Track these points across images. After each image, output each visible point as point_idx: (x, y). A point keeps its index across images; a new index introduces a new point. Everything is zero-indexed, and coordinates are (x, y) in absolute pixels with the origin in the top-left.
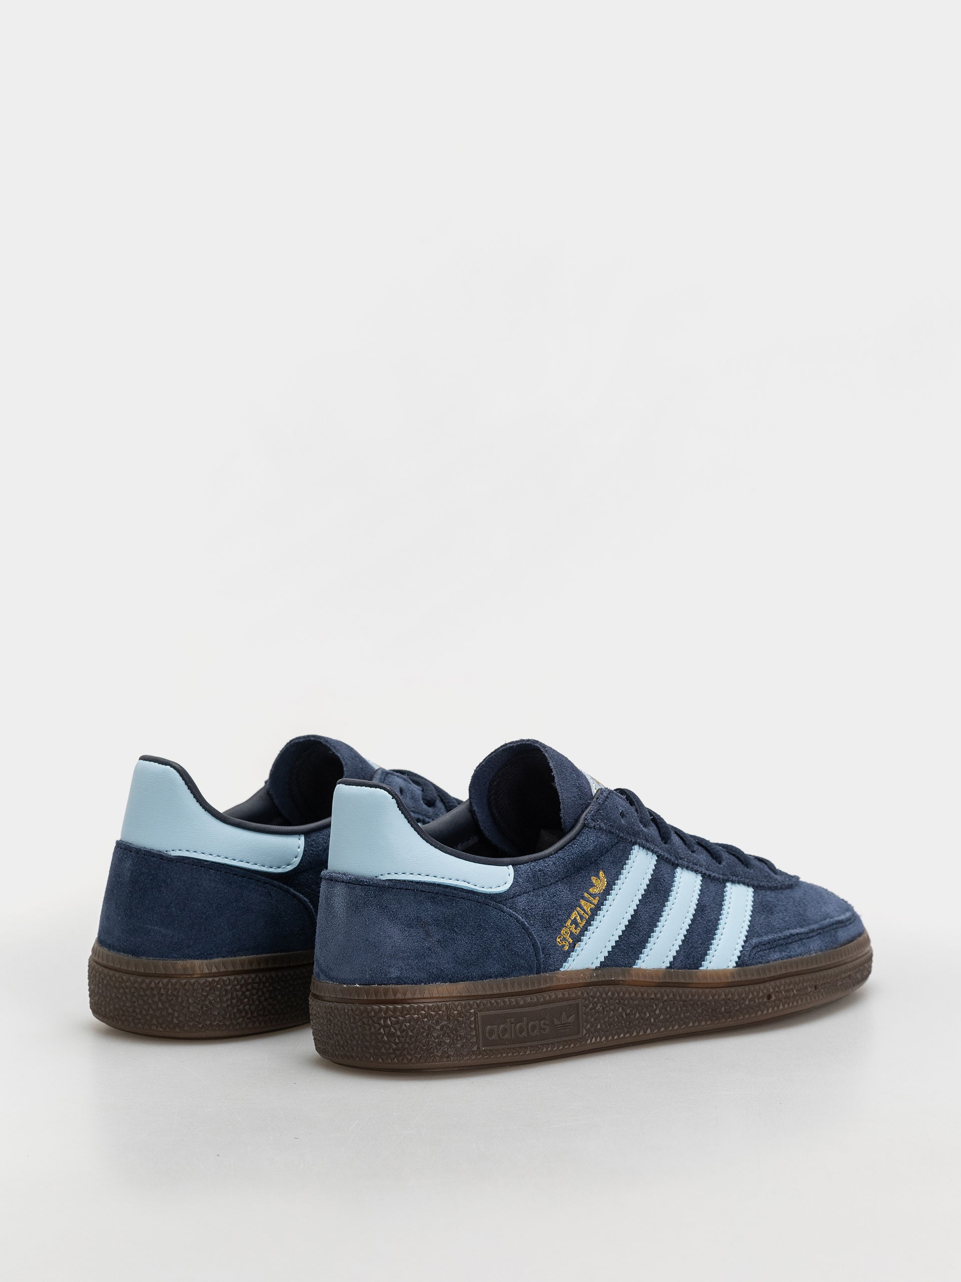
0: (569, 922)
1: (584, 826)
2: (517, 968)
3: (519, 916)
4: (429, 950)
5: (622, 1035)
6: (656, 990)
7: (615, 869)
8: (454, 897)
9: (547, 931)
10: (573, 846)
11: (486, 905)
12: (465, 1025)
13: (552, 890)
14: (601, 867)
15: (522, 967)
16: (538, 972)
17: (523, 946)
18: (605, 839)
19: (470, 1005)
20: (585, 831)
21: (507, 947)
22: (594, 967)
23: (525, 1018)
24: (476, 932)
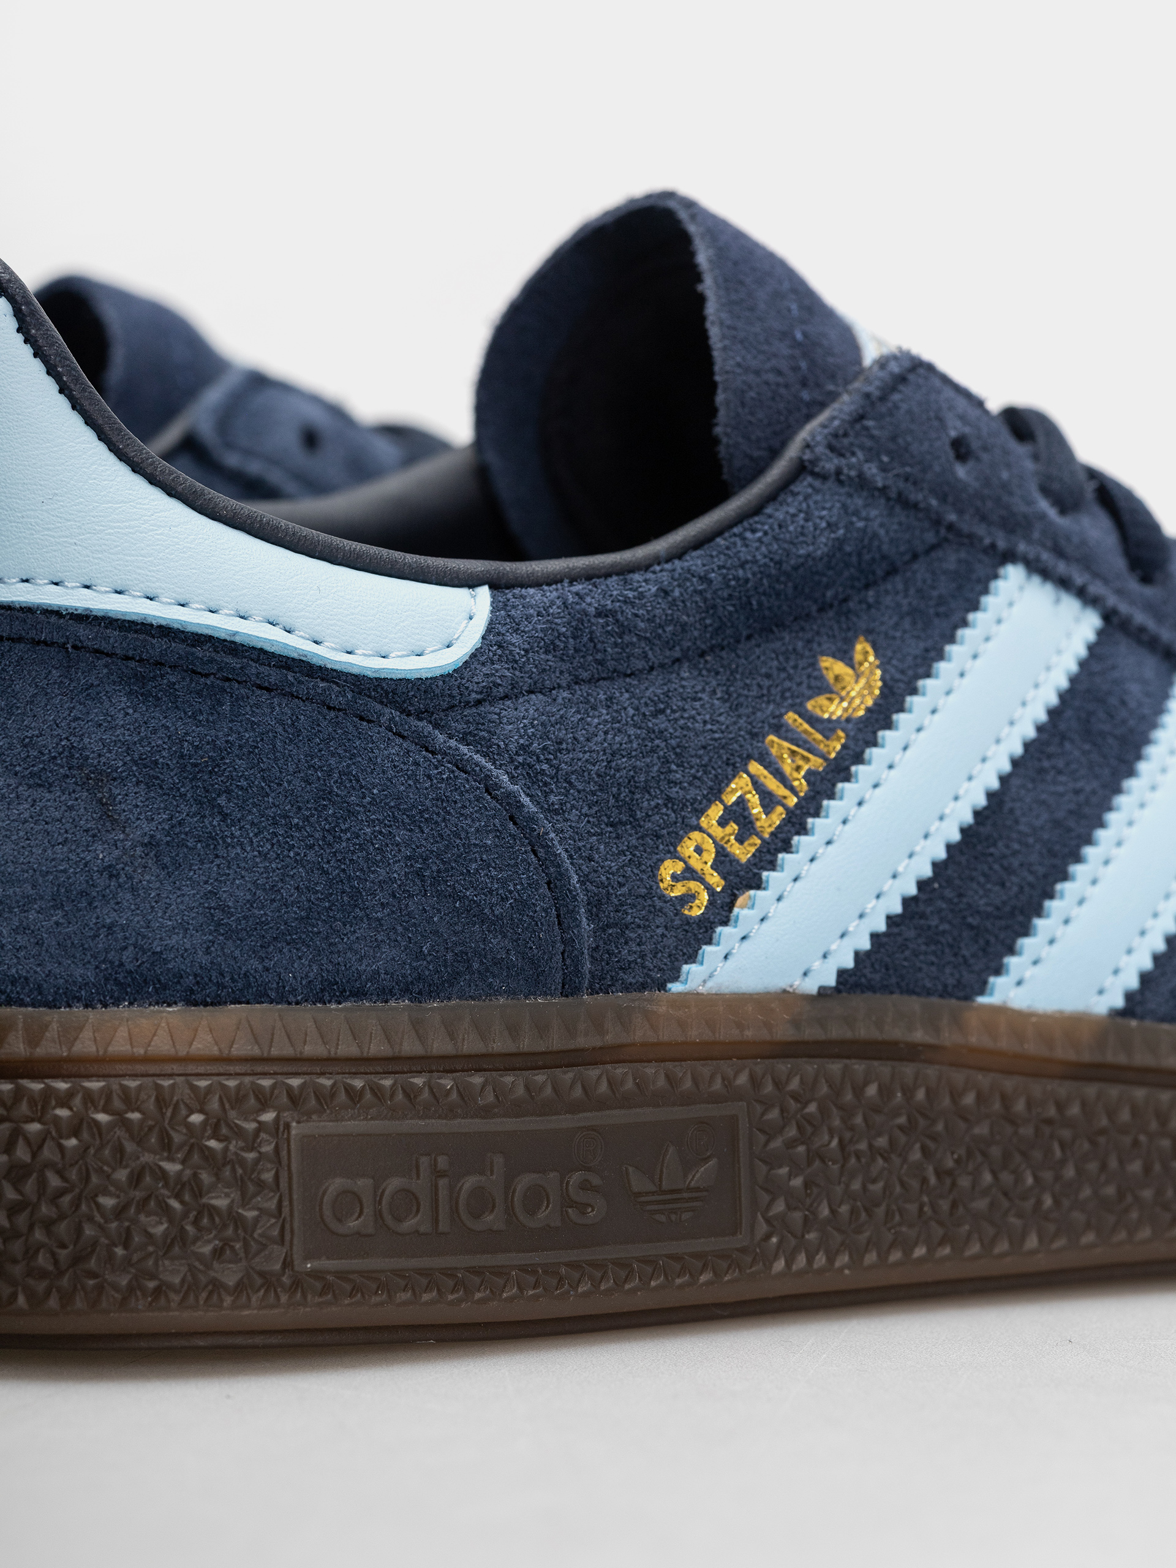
0: (716, 811)
1: (801, 469)
2: (476, 966)
3: (495, 772)
4: (111, 876)
5: (920, 1251)
6: (1063, 1089)
7: (918, 637)
8: (228, 680)
9: (618, 837)
10: (748, 535)
11: (362, 719)
12: (234, 1170)
13: (653, 688)
14: (862, 625)
15: (497, 963)
16: (570, 989)
17: (504, 883)
18: (882, 525)
19: (258, 1091)
20: (802, 486)
21: (435, 882)
22: (810, 986)
23: (499, 1160)
24: (306, 819)
